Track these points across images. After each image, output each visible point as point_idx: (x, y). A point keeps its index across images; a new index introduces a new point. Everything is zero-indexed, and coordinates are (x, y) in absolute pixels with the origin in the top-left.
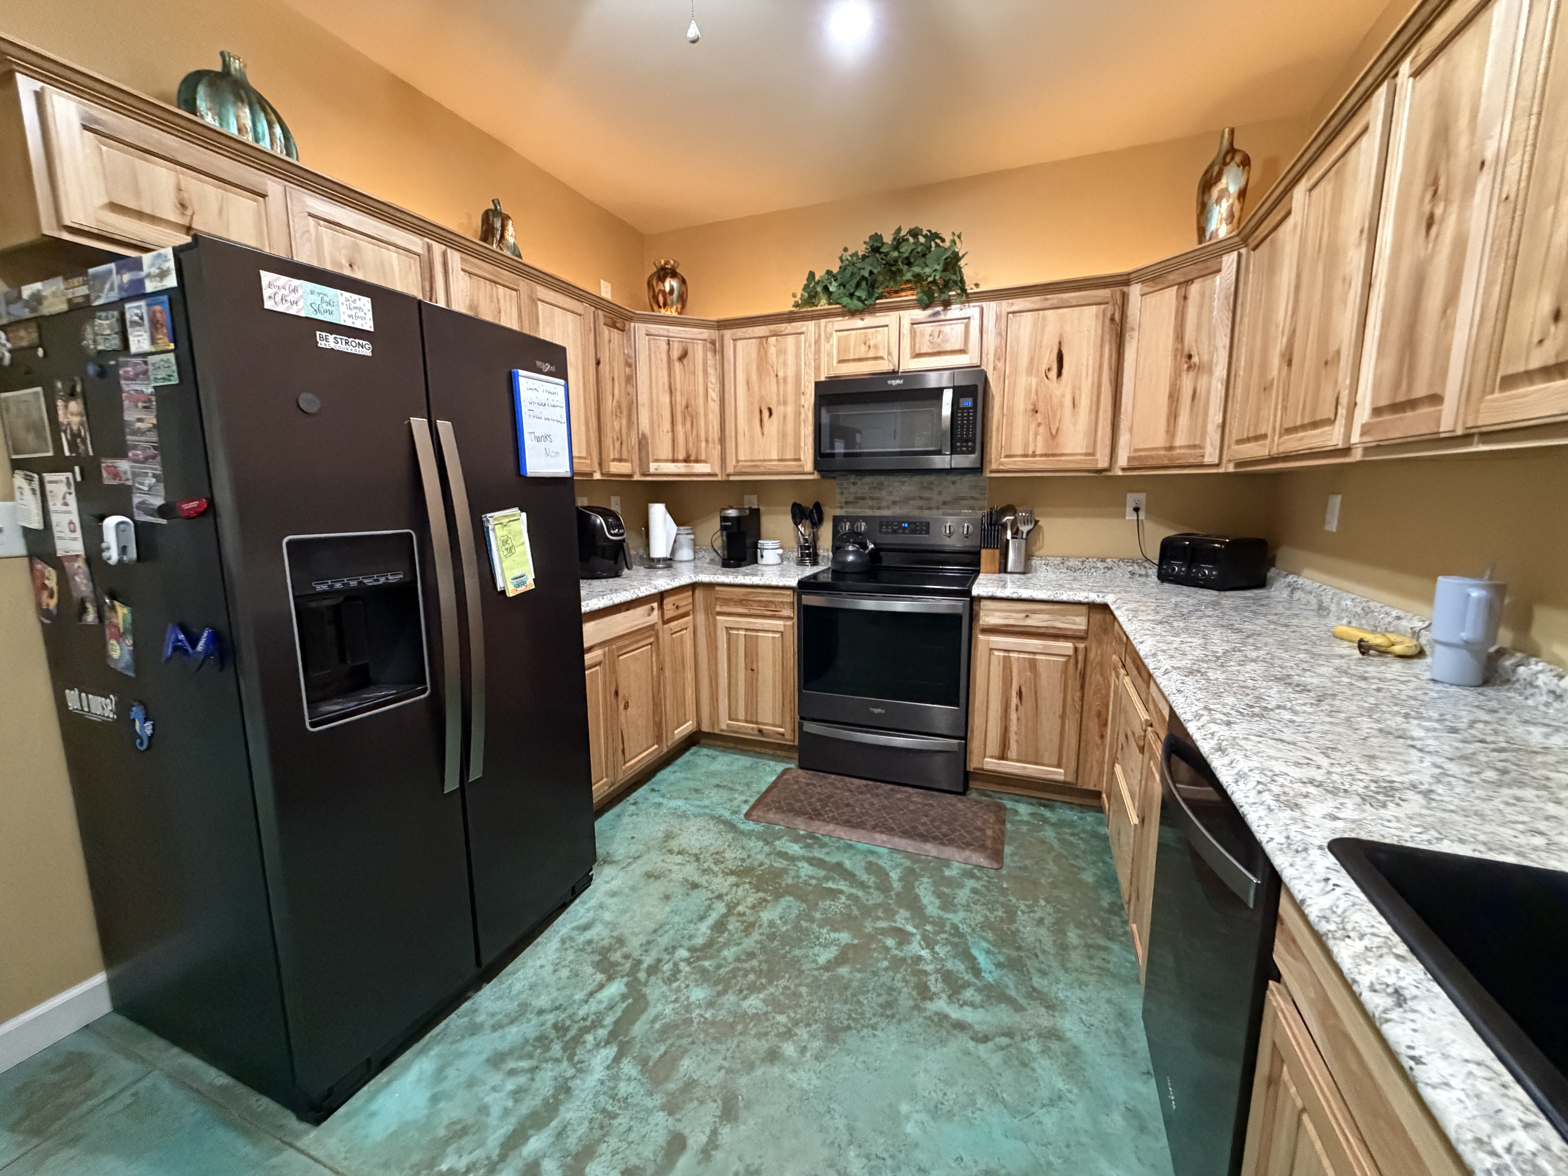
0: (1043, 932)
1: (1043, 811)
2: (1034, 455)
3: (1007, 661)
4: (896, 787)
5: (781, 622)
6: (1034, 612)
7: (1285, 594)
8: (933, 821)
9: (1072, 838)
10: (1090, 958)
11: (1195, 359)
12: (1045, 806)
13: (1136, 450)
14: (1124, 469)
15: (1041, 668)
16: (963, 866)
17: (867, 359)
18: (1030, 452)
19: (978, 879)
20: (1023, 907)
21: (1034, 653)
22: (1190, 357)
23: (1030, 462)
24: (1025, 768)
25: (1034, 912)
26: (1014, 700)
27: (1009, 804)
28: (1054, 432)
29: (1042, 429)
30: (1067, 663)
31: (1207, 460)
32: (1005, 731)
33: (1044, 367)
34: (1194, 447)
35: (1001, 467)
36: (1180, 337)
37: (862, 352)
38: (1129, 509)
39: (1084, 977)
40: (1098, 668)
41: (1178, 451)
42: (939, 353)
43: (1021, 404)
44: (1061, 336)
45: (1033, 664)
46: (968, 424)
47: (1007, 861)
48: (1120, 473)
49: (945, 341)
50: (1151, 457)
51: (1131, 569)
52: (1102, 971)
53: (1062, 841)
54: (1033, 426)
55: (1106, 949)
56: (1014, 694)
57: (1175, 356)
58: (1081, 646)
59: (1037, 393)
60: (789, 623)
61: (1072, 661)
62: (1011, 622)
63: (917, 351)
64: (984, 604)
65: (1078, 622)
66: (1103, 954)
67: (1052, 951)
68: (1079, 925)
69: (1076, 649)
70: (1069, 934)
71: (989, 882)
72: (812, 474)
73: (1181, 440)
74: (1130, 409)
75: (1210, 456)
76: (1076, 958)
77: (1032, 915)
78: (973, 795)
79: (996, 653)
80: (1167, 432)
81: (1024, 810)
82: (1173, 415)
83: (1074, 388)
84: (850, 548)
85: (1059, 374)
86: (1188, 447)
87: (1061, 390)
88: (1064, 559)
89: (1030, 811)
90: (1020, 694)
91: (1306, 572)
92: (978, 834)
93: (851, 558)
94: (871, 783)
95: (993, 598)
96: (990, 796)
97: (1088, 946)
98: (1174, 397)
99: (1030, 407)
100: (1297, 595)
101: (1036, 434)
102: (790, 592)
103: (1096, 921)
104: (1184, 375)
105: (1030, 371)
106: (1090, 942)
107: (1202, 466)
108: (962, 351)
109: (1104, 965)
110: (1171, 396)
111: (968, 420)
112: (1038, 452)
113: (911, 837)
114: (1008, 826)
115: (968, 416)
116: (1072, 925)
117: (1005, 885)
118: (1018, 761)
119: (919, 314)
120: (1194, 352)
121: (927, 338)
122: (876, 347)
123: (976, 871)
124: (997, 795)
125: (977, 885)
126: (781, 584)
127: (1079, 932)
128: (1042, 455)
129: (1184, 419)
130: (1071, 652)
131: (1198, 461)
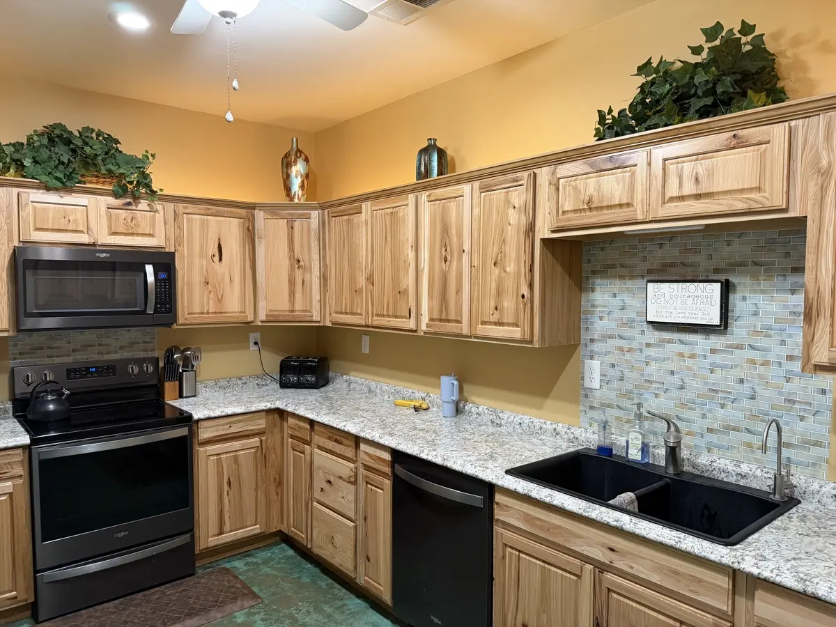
0: (315, 616)
1: (249, 560)
2: (208, 313)
3: (219, 461)
4: (146, 593)
5: (9, 483)
6: (235, 423)
7: (345, 386)
8: (198, 598)
9: (279, 566)
10: (343, 613)
11: (302, 263)
12: (248, 556)
13: (270, 311)
14: (262, 322)
15: (242, 461)
16: (242, 612)
17: (66, 231)
18: (205, 311)
19: (259, 613)
20: (294, 612)
21: (236, 451)
22: (299, 261)
23: (206, 318)
24: (236, 534)
25: (301, 610)
26: (226, 488)
27: (227, 565)
28: (220, 298)
29: (212, 295)
30: (256, 452)
31: (315, 319)
32: (221, 512)
33: (210, 254)
34: (306, 311)
35: (186, 321)
36: (291, 248)
37: (63, 224)
38: (252, 343)
39: (349, 622)
40: (273, 450)
41: (297, 313)
42: (132, 234)
43: (197, 279)
44: (220, 235)
45: (236, 459)
46: (165, 291)
47: (261, 595)
48: (260, 324)
49: (137, 225)
50: (282, 315)
51: (257, 382)
52: (353, 614)
53: (276, 569)
54: (206, 293)
55: (344, 605)
56: (225, 484)
57: (290, 259)
58: (264, 438)
59: (207, 270)
60: (20, 481)
61: (260, 449)
62: (222, 433)
63: (114, 231)
64: (201, 424)
65: (261, 424)
66: (345, 608)
67: (326, 620)
68: (326, 603)
69: (261, 440)
70: (325, 609)
71: (265, 611)
72: (8, 331)
73: (298, 306)
74: (264, 286)
75: (316, 317)
76: (337, 616)
77: (302, 612)
78: (200, 572)
79: (212, 458)
80: (290, 301)
81: (239, 564)
82: (292, 293)
83: (230, 271)
84: (50, 398)
85: (220, 260)
86: (303, 311)
87: (220, 269)
88: (216, 381)
89: (243, 563)
90: (229, 483)
91: (352, 373)
92: (233, 589)
93: (51, 407)
94: (122, 600)
95: (209, 419)
96: (209, 567)
97: (338, 608)
98: (292, 282)
99: (203, 280)
100: (353, 386)
101: (209, 299)
102: (19, 451)
103: (329, 596)
104: (296, 271)
105: (201, 256)
106: (336, 606)
107: (312, 322)
108: (151, 235)
109: (350, 612)
110: (290, 281)
111: (165, 288)
112: (210, 311)
113: (196, 615)
114: (241, 577)
115: (165, 286)
116: (323, 605)
117: (275, 607)
118: (231, 531)
119: (112, 201)
120: (301, 259)
121: (122, 220)
122: (75, 221)
123: (252, 610)
124: (215, 564)
125: (262, 615)
126: (10, 445)
127: (329, 605)
128: (213, 313)
129: (298, 295)
130: (258, 444)
131: (309, 319)
